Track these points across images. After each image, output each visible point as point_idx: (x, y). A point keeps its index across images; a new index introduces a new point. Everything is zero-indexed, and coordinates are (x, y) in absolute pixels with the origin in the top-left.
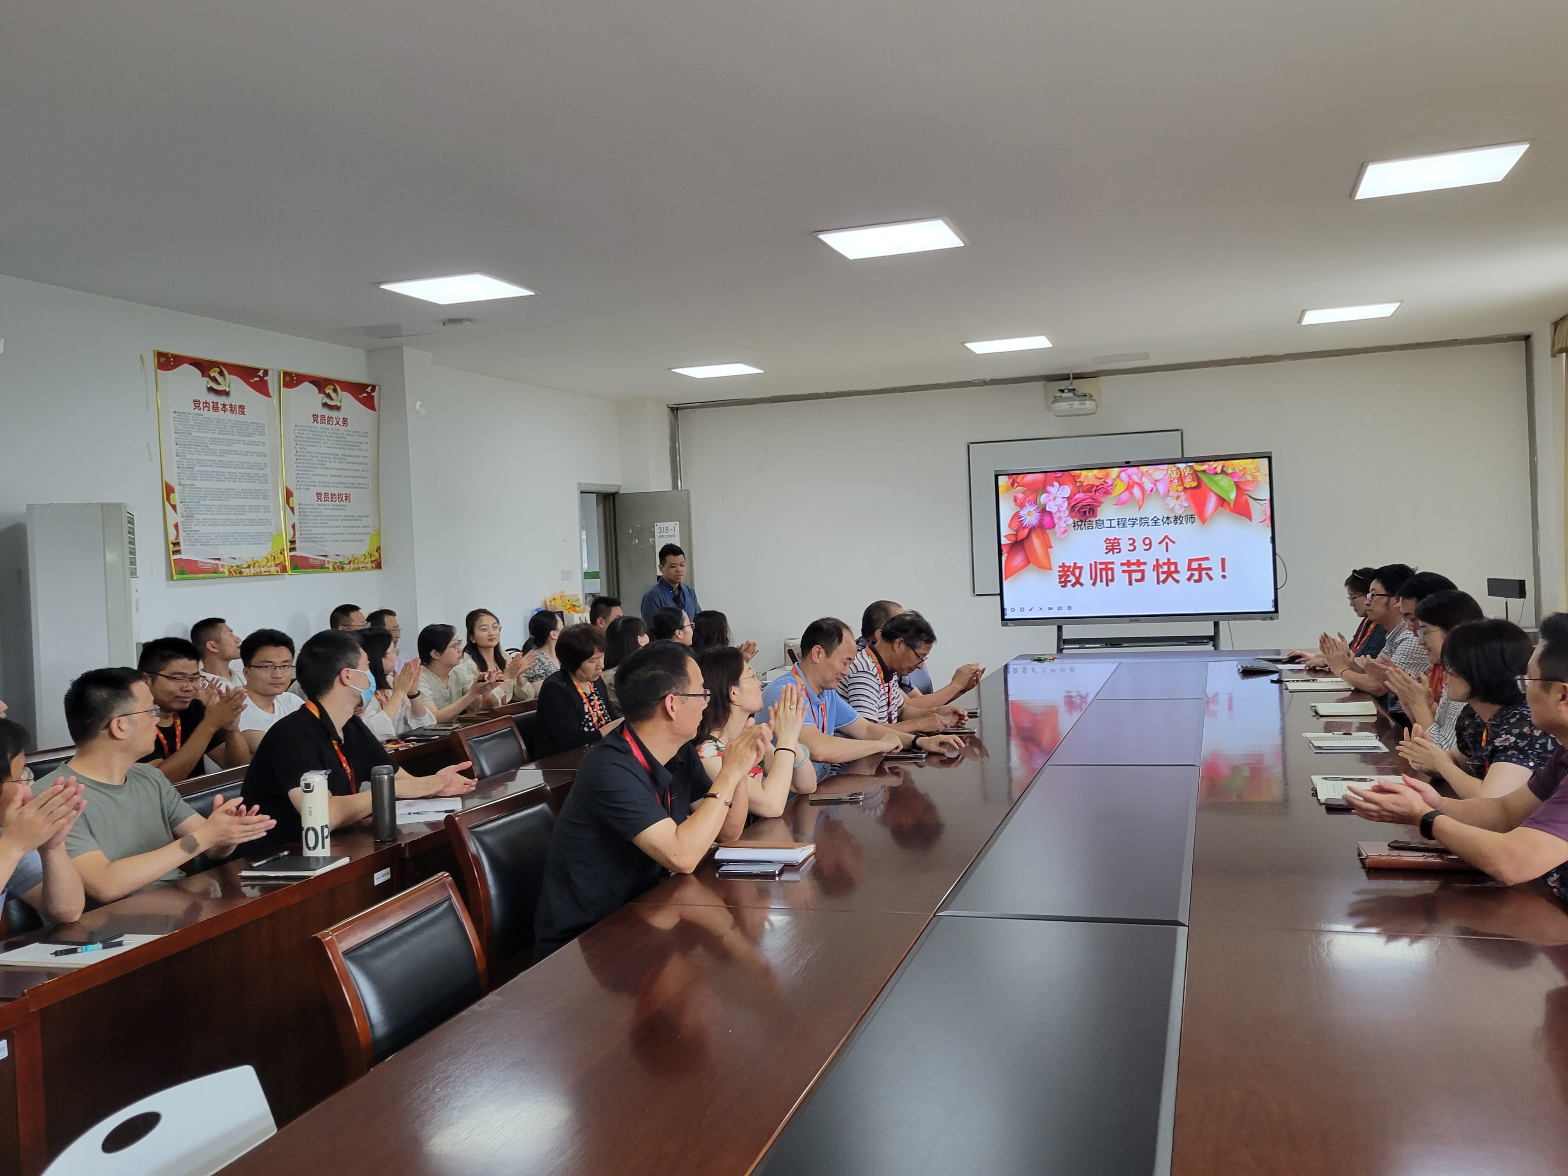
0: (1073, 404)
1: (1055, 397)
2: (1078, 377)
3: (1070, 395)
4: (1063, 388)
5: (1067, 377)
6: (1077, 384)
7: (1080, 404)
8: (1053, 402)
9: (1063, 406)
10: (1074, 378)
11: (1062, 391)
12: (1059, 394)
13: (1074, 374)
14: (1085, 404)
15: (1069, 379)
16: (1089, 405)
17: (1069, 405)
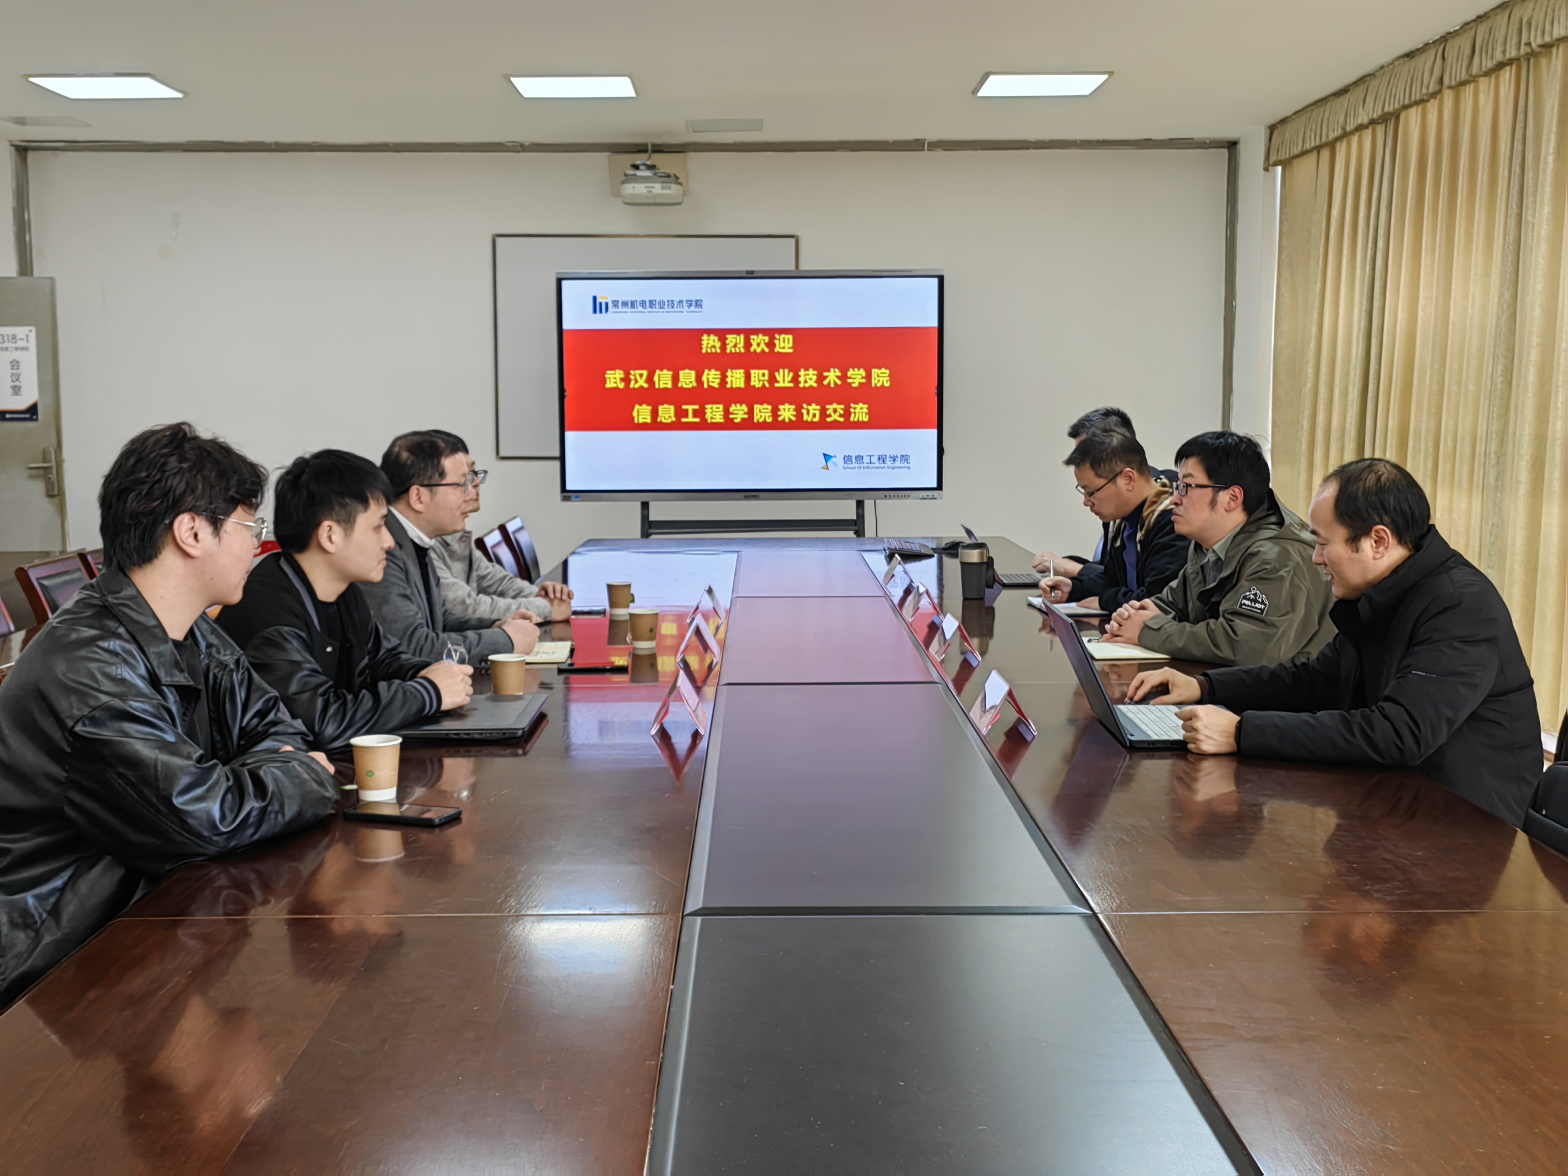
0: (653, 187)
1: (626, 175)
2: (659, 149)
3: (648, 173)
4: (638, 162)
5: (644, 148)
6: (657, 159)
7: (663, 188)
8: (623, 182)
9: (639, 189)
10: (654, 151)
11: (636, 167)
12: (631, 172)
13: (653, 145)
14: (670, 188)
15: (646, 151)
16: (674, 190)
17: (647, 187)
